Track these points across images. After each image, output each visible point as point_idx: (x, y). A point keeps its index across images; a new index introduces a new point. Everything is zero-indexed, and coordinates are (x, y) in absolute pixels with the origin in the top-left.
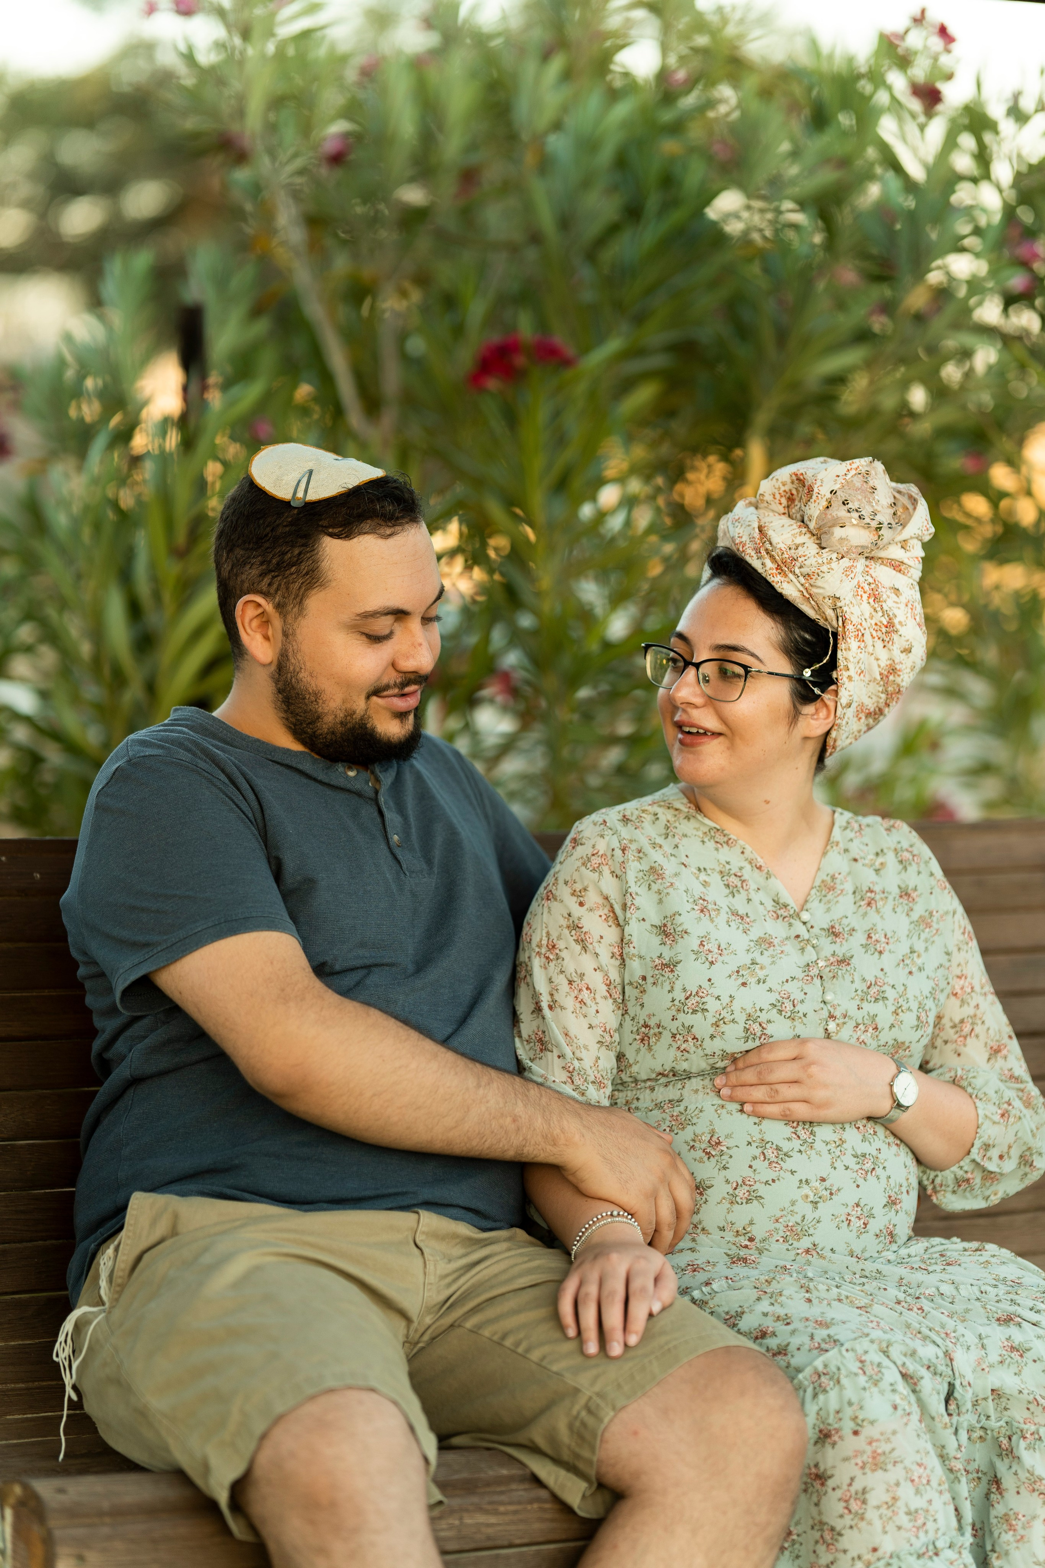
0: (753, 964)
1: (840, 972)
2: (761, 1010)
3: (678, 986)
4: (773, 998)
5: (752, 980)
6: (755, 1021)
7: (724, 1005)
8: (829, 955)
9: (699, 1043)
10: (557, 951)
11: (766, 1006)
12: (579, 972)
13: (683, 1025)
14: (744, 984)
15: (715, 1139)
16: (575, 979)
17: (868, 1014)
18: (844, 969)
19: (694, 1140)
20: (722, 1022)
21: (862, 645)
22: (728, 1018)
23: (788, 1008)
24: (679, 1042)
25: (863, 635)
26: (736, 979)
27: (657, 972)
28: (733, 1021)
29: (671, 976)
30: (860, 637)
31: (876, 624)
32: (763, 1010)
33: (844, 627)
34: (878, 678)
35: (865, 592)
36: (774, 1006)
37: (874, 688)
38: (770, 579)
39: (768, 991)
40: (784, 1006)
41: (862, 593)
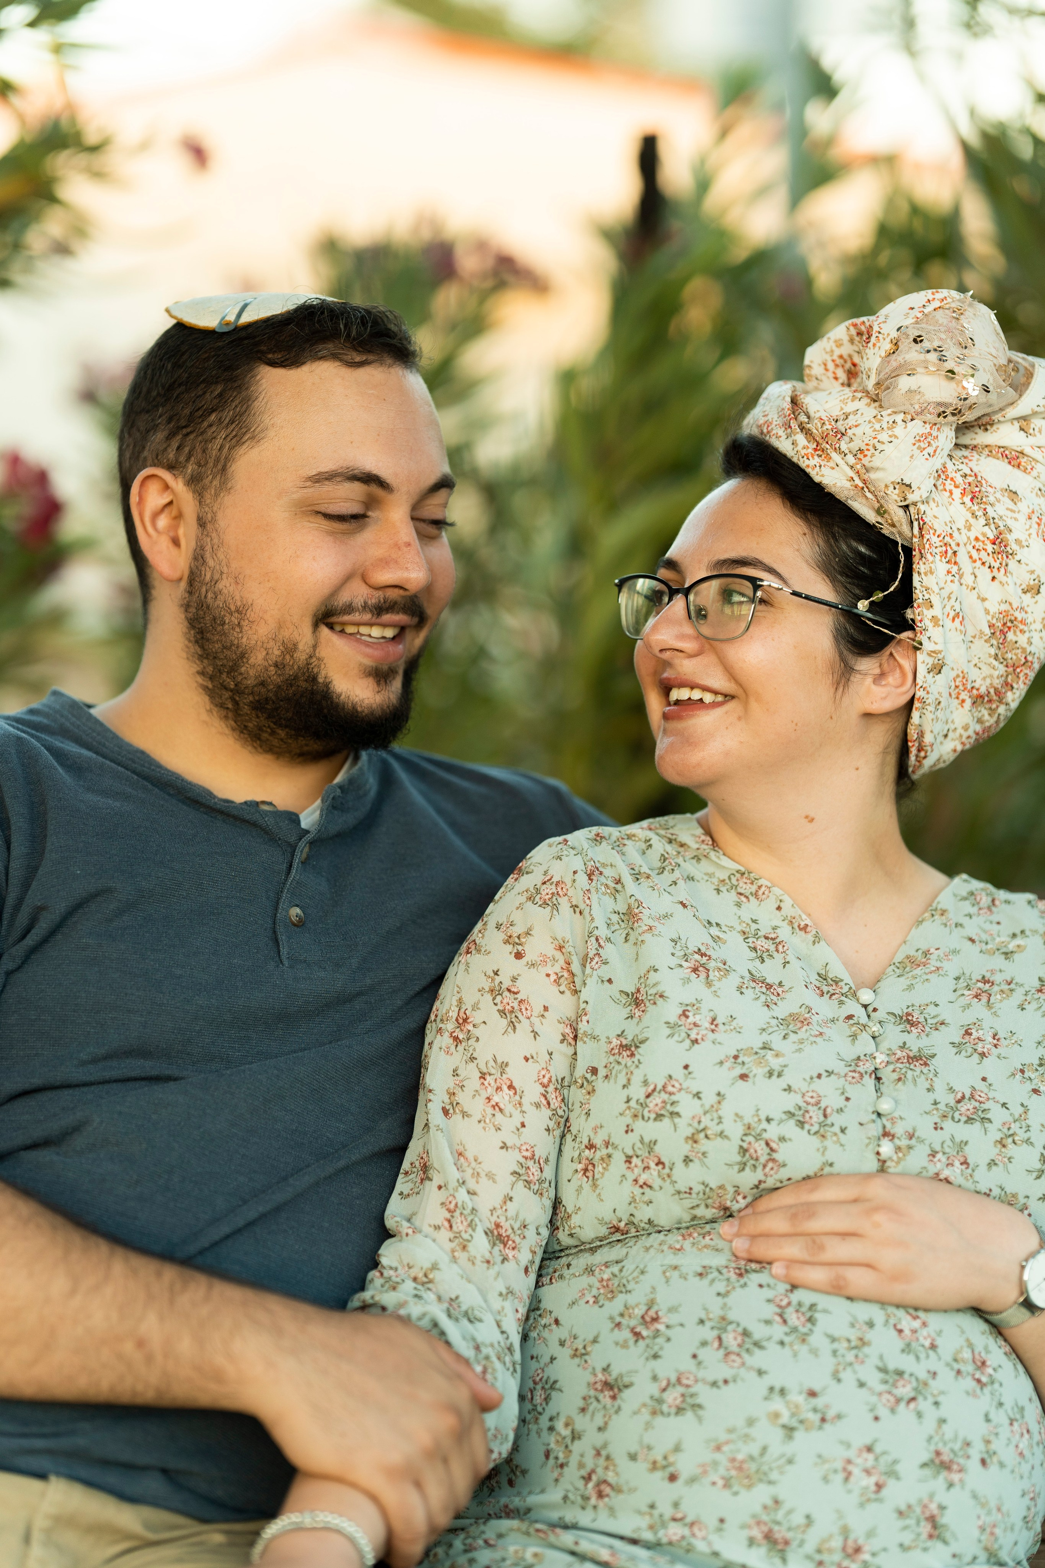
0: (764, 1048)
1: (910, 1073)
2: (768, 1120)
3: (637, 1079)
4: (791, 1102)
5: (759, 1071)
6: (758, 1137)
7: (707, 1107)
8: (894, 1047)
9: (667, 1170)
10: (470, 1027)
11: (777, 1115)
12: (499, 1061)
13: (642, 1141)
14: (744, 1077)
15: (652, 1313)
16: (493, 1071)
17: (952, 1139)
18: (918, 1069)
19: (622, 1315)
20: (702, 1135)
21: (955, 569)
22: (713, 1129)
23: (815, 1119)
24: (636, 1171)
25: (955, 553)
26: (731, 1069)
27: (612, 1059)
28: (721, 1134)
29: (629, 1063)
30: (951, 556)
31: (977, 539)
32: (772, 1119)
33: (922, 536)
34: (988, 631)
35: (956, 487)
36: (791, 1114)
37: (984, 650)
38: (803, 464)
39: (785, 1090)
40: (807, 1116)
41: (952, 487)
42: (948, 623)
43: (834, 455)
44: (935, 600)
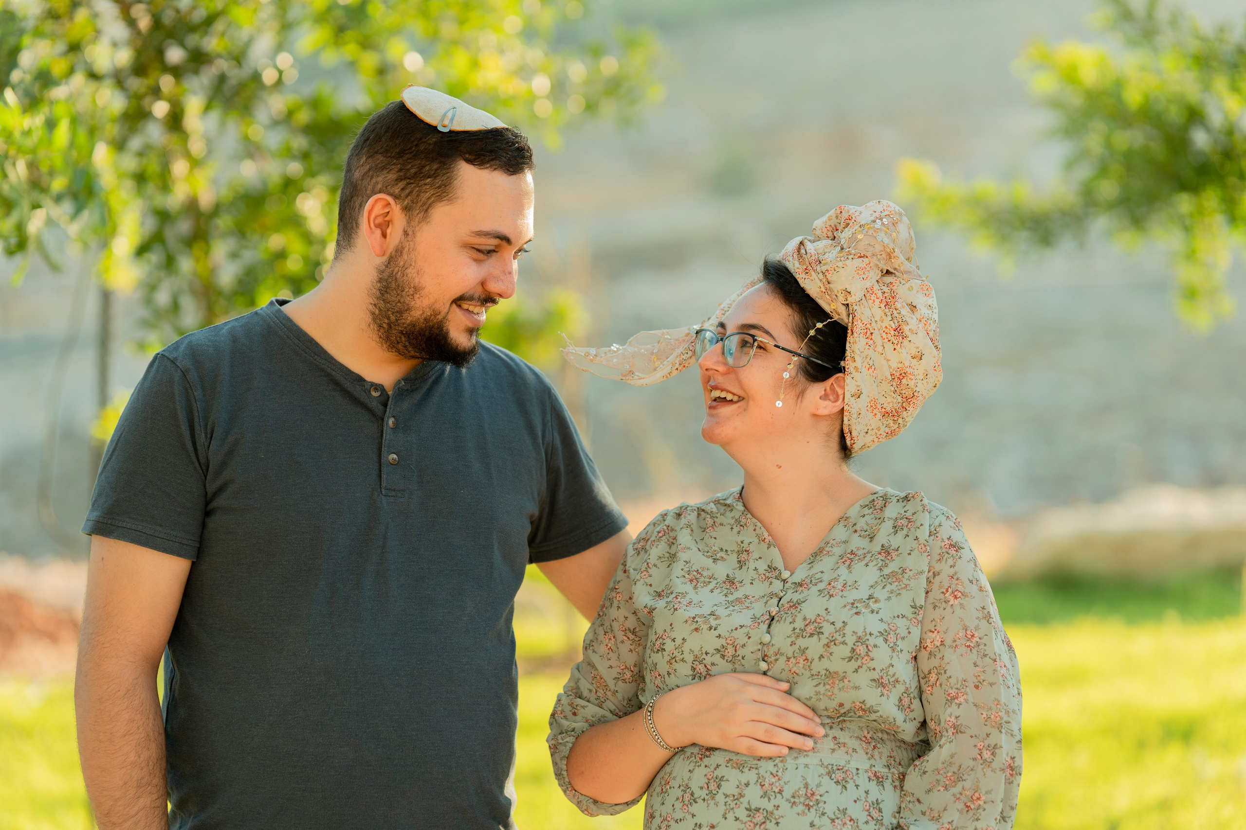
0: (711, 614)
1: (785, 616)
2: (706, 654)
5: (705, 627)
6: (700, 662)
7: (677, 646)
17: (799, 648)
20: (674, 660)
23: (730, 653)
28: (683, 660)
30: (869, 335)
31: (886, 327)
32: (709, 653)
33: (853, 323)
34: (890, 378)
35: (877, 298)
36: (718, 650)
37: (887, 387)
38: (797, 276)
39: (717, 637)
40: (727, 651)
41: (875, 298)
42: (864, 371)
43: (813, 273)
44: (857, 358)
